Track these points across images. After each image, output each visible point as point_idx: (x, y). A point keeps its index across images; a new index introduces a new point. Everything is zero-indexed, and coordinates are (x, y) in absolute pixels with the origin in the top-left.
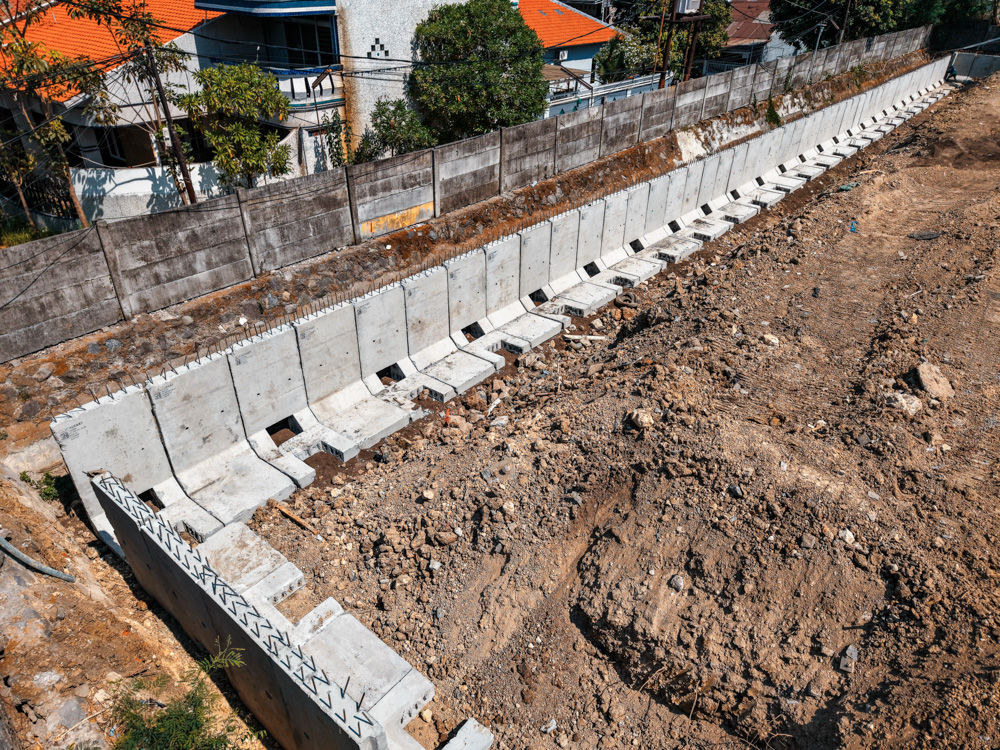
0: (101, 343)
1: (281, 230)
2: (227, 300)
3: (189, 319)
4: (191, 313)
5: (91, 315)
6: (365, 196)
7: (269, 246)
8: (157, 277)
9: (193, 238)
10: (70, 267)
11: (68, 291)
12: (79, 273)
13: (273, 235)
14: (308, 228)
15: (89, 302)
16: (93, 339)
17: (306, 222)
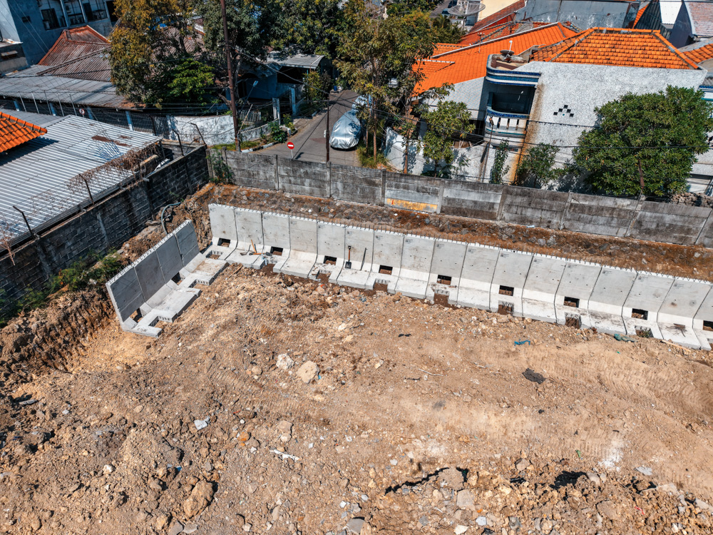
0: (264, 193)
1: (344, 185)
2: (310, 201)
3: (293, 200)
4: (296, 199)
5: (267, 184)
6: (392, 187)
7: (337, 189)
8: (290, 181)
9: (306, 173)
10: (264, 166)
11: (261, 173)
12: (266, 169)
13: (340, 186)
14: (357, 189)
15: (267, 179)
16: (263, 191)
17: (357, 186)
